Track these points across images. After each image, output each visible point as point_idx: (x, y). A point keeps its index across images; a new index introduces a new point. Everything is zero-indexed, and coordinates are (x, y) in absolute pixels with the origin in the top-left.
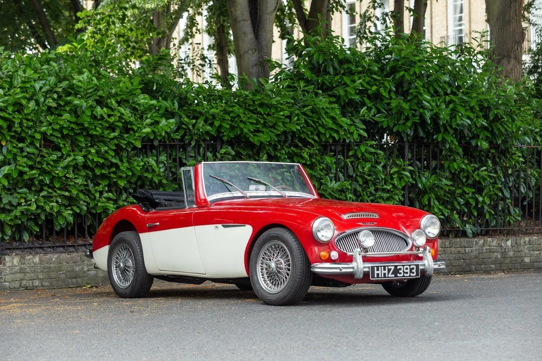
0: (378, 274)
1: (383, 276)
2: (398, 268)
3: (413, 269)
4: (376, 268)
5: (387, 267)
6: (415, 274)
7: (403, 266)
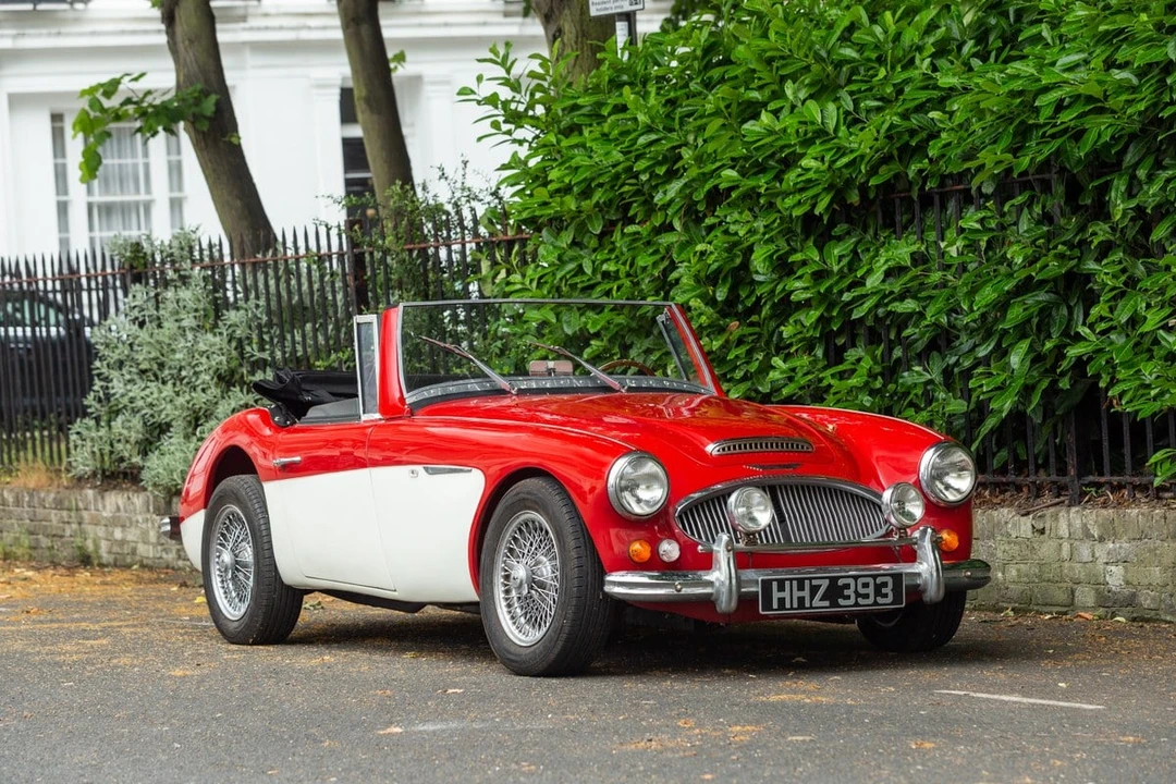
0: (782, 601)
1: (795, 606)
2: (841, 582)
3: (885, 584)
4: (775, 584)
5: (807, 582)
6: (890, 599)
7: (856, 578)
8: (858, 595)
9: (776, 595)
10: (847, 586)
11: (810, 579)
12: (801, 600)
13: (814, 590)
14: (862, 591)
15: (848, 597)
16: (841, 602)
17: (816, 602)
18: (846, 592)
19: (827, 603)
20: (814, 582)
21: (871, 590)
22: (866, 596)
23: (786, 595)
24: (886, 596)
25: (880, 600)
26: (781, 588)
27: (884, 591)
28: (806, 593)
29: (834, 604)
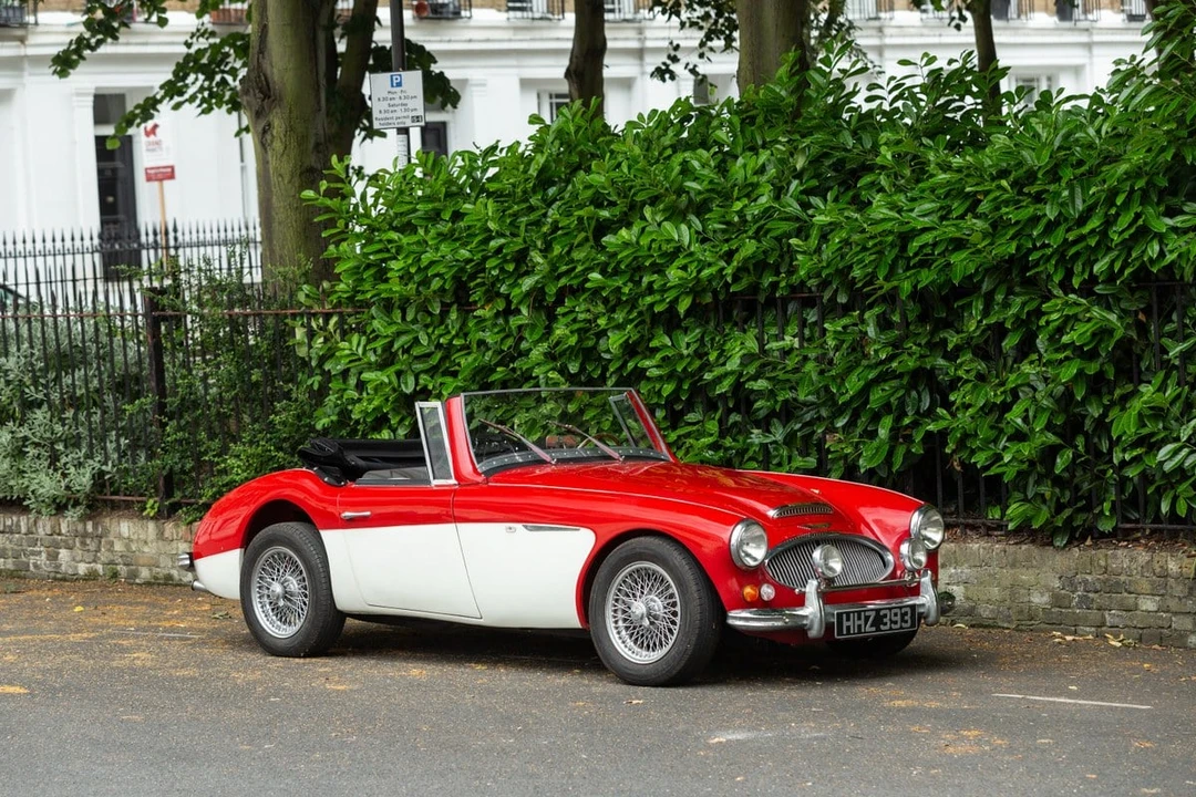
0: (848, 628)
1: (856, 631)
2: (882, 613)
3: (906, 614)
4: (845, 616)
5: (863, 613)
6: (909, 624)
7: (890, 609)
8: (892, 622)
9: (845, 624)
10: (885, 616)
11: (865, 611)
12: (859, 626)
13: (867, 618)
14: (894, 619)
15: (886, 624)
16: (882, 627)
17: (868, 629)
18: (885, 620)
19: (874, 629)
20: (867, 614)
21: (898, 618)
22: (896, 623)
23: (851, 623)
24: (906, 622)
25: (904, 625)
26: (848, 620)
27: (906, 618)
28: (862, 622)
29: (878, 630)
